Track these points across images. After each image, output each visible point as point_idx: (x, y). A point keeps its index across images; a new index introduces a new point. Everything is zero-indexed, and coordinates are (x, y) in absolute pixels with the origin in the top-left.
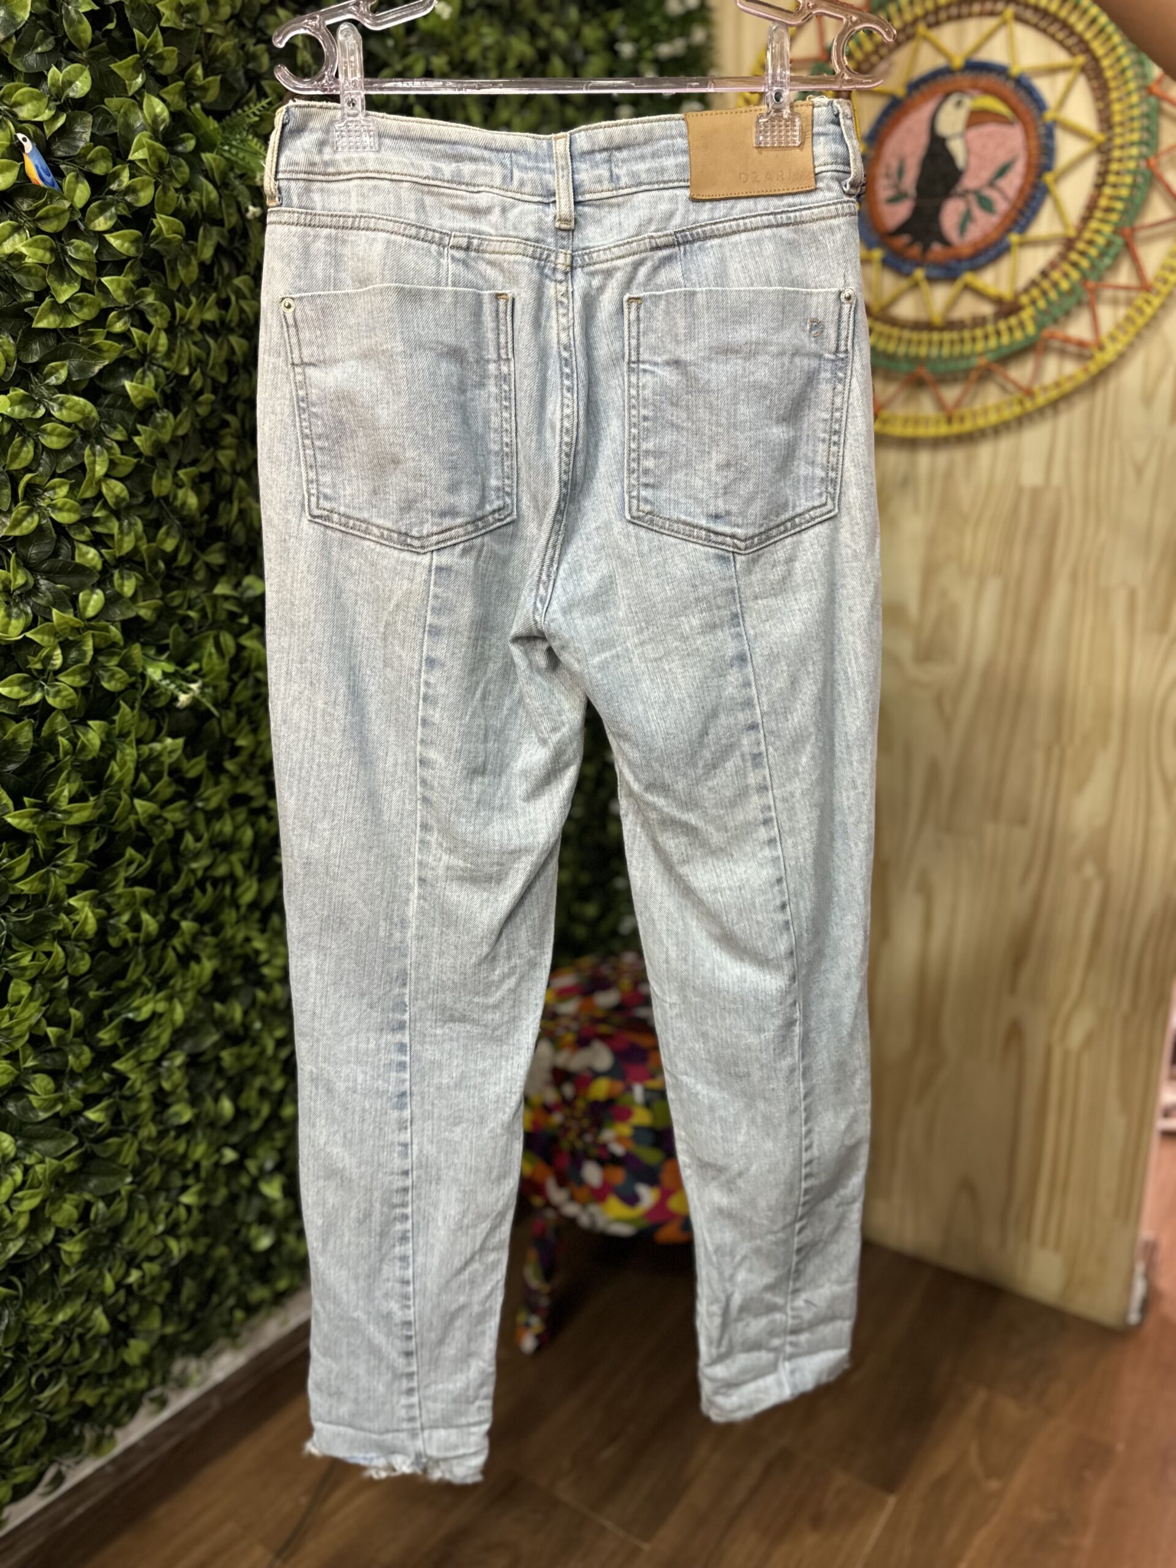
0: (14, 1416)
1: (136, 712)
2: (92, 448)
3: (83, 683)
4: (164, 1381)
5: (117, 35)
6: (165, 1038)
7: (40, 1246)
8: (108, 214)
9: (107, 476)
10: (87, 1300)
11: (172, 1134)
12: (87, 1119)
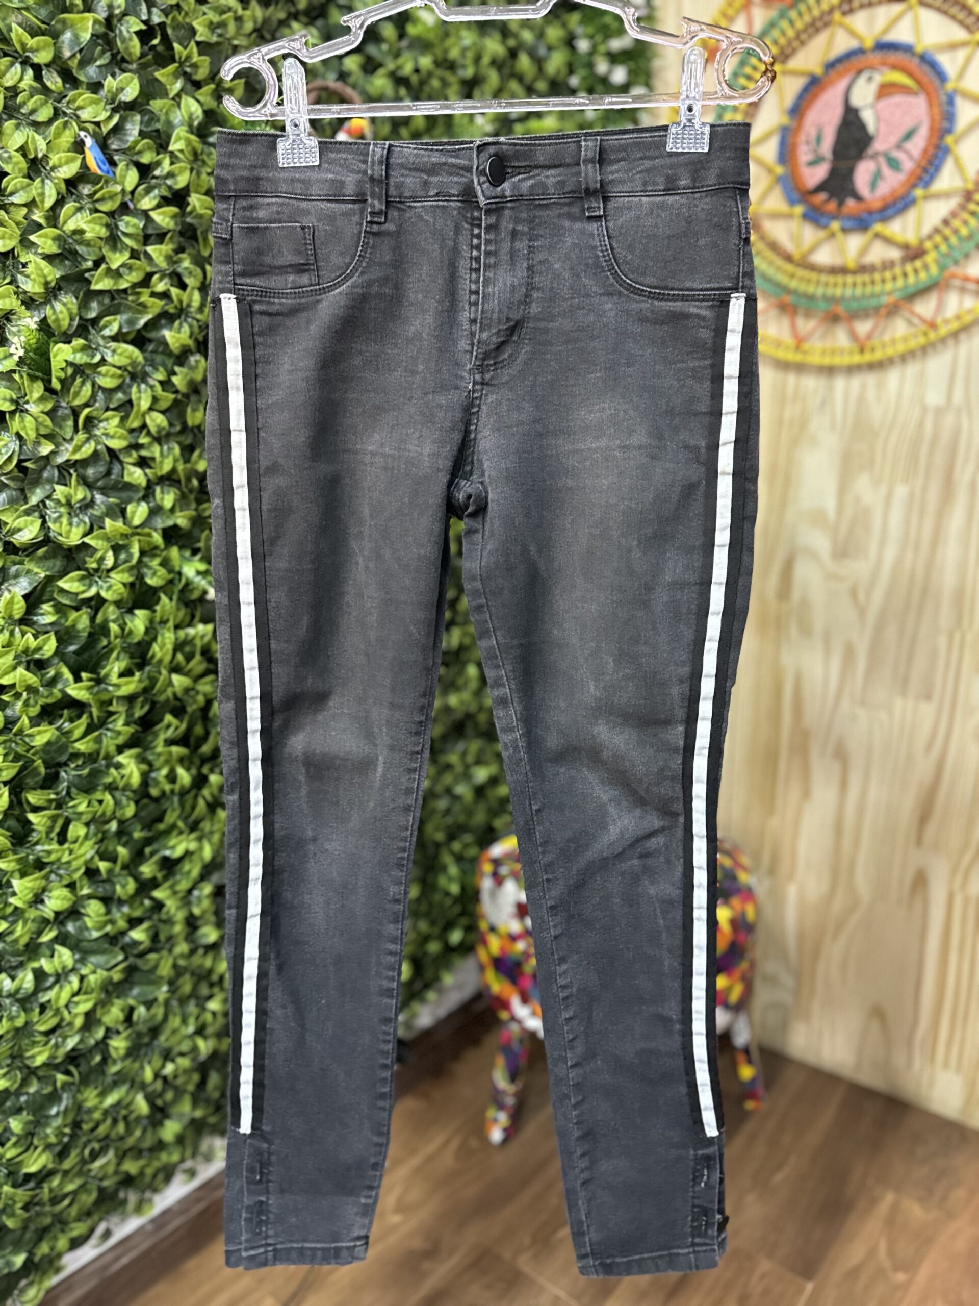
0: (72, 1181)
1: (174, 603)
2: (139, 386)
3: (131, 579)
4: (194, 1155)
5: (160, 49)
6: (196, 872)
7: (92, 1042)
8: (152, 195)
9: (151, 409)
10: (132, 1086)
11: (201, 951)
12: (132, 939)
